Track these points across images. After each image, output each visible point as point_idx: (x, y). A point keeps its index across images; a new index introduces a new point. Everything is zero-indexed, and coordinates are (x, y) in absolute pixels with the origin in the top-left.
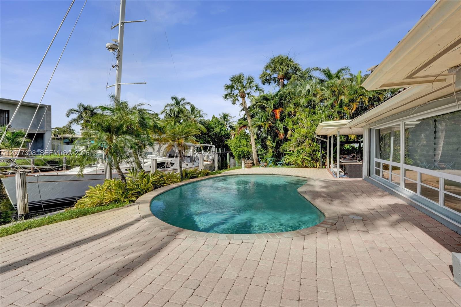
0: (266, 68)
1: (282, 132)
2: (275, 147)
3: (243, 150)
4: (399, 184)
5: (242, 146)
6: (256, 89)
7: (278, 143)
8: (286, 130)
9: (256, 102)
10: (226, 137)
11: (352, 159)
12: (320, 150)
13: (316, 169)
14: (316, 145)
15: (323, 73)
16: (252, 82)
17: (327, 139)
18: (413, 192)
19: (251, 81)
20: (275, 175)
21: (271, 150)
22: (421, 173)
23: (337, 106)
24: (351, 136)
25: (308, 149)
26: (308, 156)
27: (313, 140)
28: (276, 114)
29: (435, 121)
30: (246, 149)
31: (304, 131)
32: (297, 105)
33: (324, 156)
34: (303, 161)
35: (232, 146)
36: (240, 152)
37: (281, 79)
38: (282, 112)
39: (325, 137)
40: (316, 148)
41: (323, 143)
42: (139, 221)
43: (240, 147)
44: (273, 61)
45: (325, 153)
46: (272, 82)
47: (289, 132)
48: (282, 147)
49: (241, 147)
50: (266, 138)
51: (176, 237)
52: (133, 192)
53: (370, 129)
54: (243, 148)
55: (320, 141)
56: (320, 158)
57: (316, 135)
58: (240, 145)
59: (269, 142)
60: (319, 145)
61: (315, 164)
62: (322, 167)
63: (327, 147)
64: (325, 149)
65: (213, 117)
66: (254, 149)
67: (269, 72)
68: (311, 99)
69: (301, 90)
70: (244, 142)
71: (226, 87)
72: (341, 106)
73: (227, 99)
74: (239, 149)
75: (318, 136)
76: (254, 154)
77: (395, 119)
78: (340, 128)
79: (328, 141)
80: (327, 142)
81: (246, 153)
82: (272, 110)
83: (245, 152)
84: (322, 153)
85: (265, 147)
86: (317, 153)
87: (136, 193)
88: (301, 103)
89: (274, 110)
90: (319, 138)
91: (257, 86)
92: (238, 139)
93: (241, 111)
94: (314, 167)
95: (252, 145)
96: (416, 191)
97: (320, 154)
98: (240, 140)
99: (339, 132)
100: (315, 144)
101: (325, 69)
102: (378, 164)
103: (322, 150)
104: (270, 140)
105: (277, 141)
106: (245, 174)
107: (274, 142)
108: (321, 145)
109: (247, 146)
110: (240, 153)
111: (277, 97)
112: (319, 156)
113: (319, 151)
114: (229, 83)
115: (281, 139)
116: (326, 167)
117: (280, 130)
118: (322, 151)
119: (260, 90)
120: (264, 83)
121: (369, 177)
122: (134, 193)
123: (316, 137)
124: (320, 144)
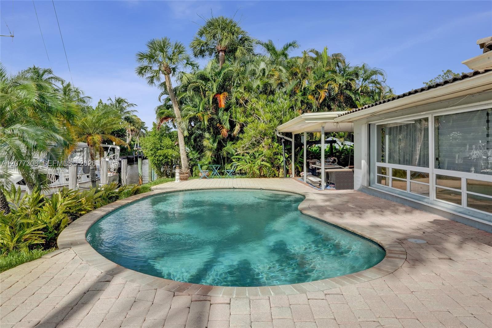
0: (201, 34)
1: (227, 126)
2: (216, 150)
3: (166, 154)
4: (428, 194)
5: (164, 147)
6: (187, 63)
7: (219, 143)
8: (232, 125)
9: (189, 83)
10: (119, 134)
11: (332, 164)
12: (283, 153)
13: (278, 179)
14: (278, 146)
15: (265, 49)
16: (183, 51)
17: (292, 138)
18: (453, 203)
19: (181, 50)
20: (236, 188)
21: (209, 154)
22: (467, 179)
23: (300, 94)
24: (316, 134)
25: (266, 151)
26: (267, 162)
27: (273, 138)
28: (220, 101)
29: (488, 114)
30: (170, 152)
31: (262, 126)
32: (249, 89)
33: (287, 161)
34: (260, 168)
35: (148, 147)
36: (160, 156)
37: (221, 50)
38: (227, 99)
39: (289, 134)
40: (277, 150)
41: (287, 143)
42: (109, 281)
43: (160, 149)
44: (211, 24)
45: (289, 157)
46: (207, 53)
47: (237, 128)
48: (225, 148)
49: (162, 148)
50: (201, 136)
51: (211, 303)
52: (33, 229)
53: (369, 124)
54: (165, 151)
55: (283, 140)
56: (282, 164)
57: (277, 132)
58: (161, 146)
59: (208, 141)
60: (281, 146)
61: (277, 173)
62: (286, 176)
63: (291, 149)
64: (289, 151)
65: (99, 103)
66: (183, 152)
67: (204, 39)
68: (267, 82)
69: (254, 68)
70: (167, 141)
71: (141, 56)
72: (304, 94)
73: (143, 74)
74: (159, 151)
75: (279, 133)
76: (183, 159)
77: (422, 112)
78: (325, 123)
79: (293, 140)
80: (291, 142)
81: (170, 158)
82: (214, 94)
83: (168, 157)
84: (285, 157)
85: (200, 149)
86: (279, 157)
87: (38, 230)
88: (255, 86)
89: (217, 94)
90: (282, 136)
91: (188, 59)
92: (158, 137)
93: (162, 95)
94: (275, 176)
95: (180, 145)
96: (459, 202)
97: (282, 159)
98: (159, 139)
99: (323, 127)
100: (276, 144)
101: (267, 42)
102: (382, 170)
103: (285, 152)
104: (208, 139)
105: (219, 141)
106: (193, 190)
107: (214, 141)
108: (285, 146)
109: (172, 147)
110: (161, 158)
111: (220, 77)
112: (281, 161)
113: (281, 154)
114: (147, 50)
115: (224, 138)
116: (291, 176)
117: (224, 124)
118: (286, 154)
119: (192, 65)
120: (196, 56)
121: (369, 187)
122: (35, 231)
123: (277, 135)
124: (283, 144)
